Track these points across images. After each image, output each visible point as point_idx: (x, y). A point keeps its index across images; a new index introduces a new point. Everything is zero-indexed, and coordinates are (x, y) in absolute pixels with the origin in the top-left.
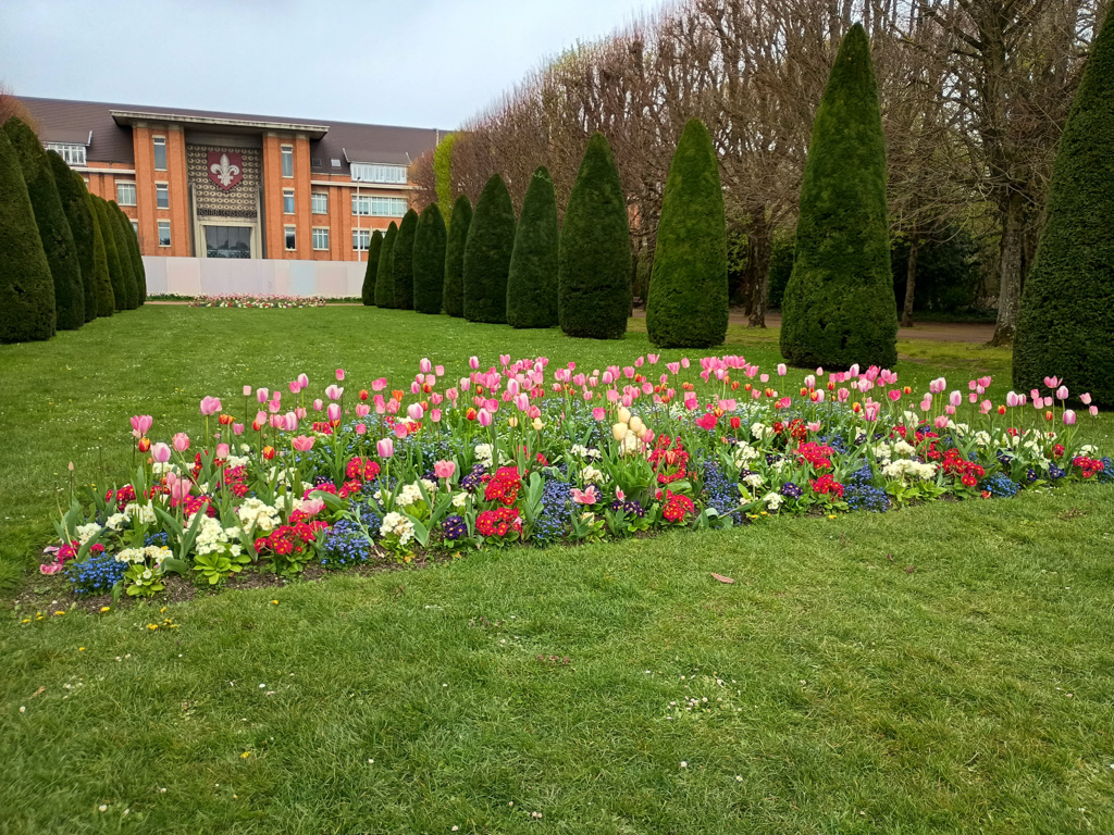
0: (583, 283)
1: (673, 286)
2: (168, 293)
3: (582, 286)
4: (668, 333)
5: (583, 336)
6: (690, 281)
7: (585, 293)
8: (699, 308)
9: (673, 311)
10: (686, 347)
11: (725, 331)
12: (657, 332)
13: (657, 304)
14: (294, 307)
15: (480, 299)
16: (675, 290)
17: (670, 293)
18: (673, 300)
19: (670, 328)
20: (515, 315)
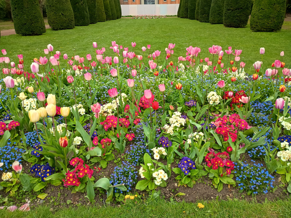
0: (232, 7)
1: (261, 7)
2: (129, 15)
3: (232, 8)
4: (257, 26)
5: (230, 27)
6: (268, 5)
7: (232, 11)
8: (271, 16)
9: (260, 17)
10: (264, 31)
11: (282, 25)
12: (253, 26)
13: (254, 14)
14: (157, 18)
15: (203, 15)
16: (262, 9)
17: (259, 10)
18: (261, 12)
19: (258, 24)
20: (212, 20)
